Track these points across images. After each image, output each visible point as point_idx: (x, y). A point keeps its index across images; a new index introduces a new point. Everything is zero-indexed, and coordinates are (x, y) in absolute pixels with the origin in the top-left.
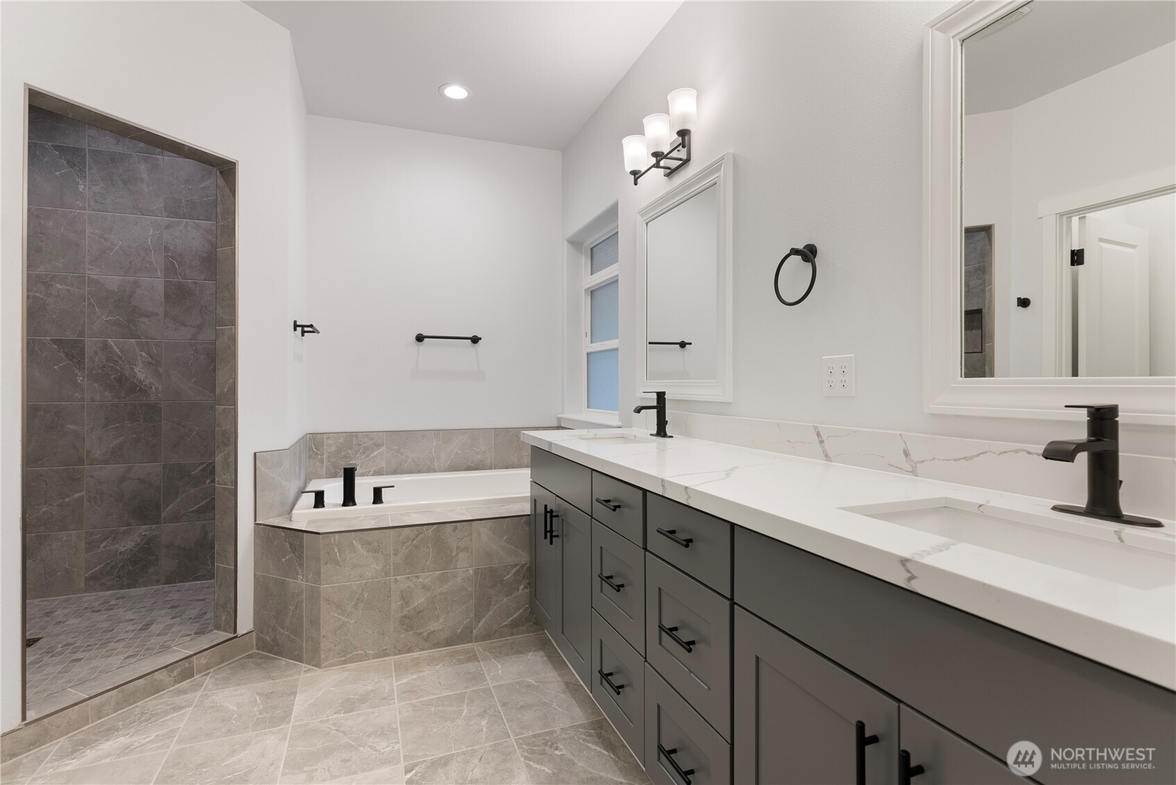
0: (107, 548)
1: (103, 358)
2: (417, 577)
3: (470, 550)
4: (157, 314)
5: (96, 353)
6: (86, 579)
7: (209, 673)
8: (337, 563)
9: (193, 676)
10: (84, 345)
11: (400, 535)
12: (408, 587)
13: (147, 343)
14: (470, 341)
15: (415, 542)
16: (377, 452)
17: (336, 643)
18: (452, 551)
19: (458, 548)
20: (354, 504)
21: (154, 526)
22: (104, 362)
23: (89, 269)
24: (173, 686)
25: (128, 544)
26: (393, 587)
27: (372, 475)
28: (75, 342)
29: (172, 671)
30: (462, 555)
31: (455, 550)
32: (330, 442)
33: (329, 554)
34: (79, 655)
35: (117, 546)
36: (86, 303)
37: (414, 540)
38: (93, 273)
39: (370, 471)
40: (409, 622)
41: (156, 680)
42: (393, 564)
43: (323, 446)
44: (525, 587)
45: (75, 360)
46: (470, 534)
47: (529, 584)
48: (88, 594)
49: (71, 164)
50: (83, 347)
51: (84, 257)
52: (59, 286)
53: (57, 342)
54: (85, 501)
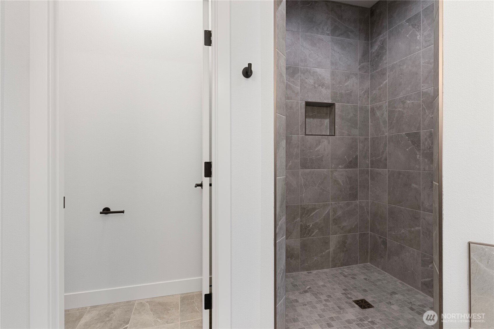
1: (430, 142)
5: (426, 139)
6: (422, 283)
10: (420, 135)
22: (430, 145)
23: (423, 86)
28: (416, 133)
36: (421, 109)
45: (416, 144)
48: (422, 293)
49: (414, 26)
50: (420, 137)
51: (420, 80)
52: (408, 102)
53: (408, 135)
54: (421, 233)
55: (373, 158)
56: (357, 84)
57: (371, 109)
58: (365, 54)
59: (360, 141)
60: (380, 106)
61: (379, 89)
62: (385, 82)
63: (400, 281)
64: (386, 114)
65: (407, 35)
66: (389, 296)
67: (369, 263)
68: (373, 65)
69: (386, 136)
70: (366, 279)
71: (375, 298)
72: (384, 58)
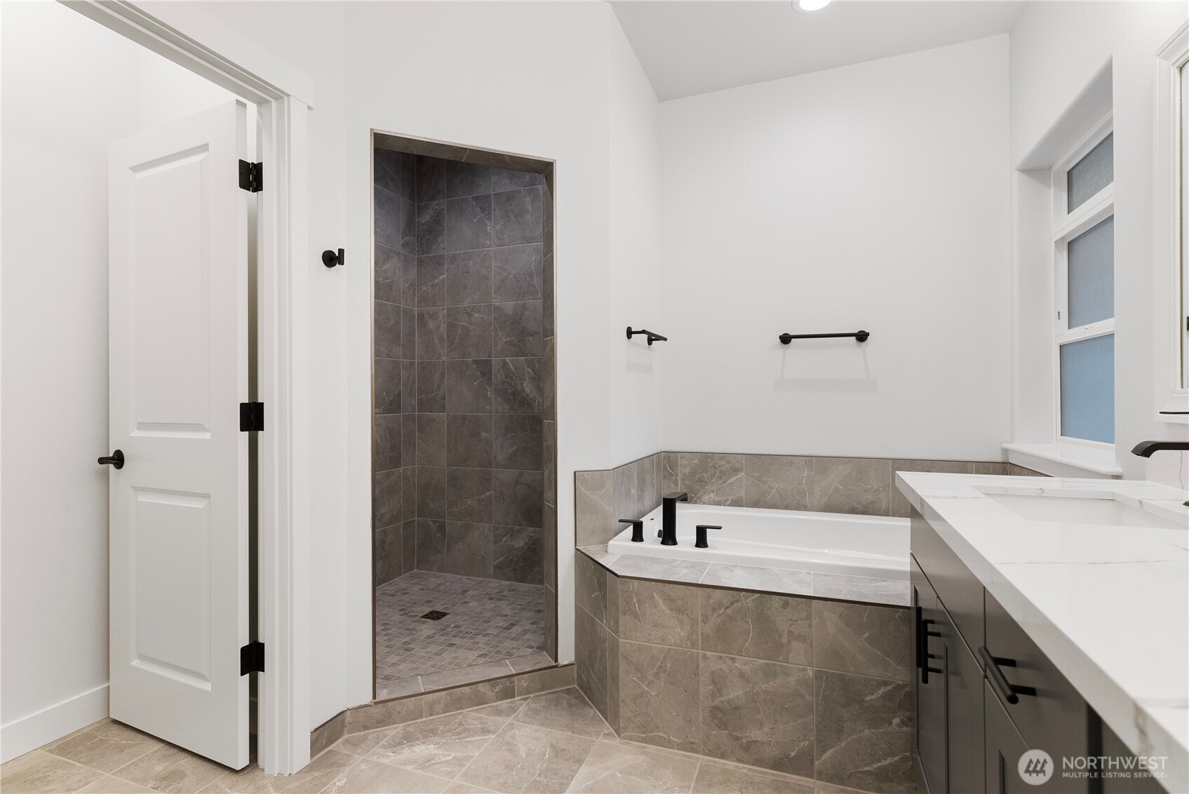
0: (507, 543)
2: (732, 659)
3: (809, 641)
4: (538, 333)
5: (499, 370)
6: (495, 567)
7: (528, 698)
8: (636, 616)
9: (514, 697)
10: (492, 364)
11: (709, 597)
12: (721, 669)
13: (532, 360)
14: (854, 337)
15: (729, 611)
16: (734, 479)
17: (637, 713)
18: (781, 635)
19: (790, 633)
20: (675, 543)
21: (538, 529)
23: (494, 298)
24: (495, 701)
25: (520, 543)
26: (702, 664)
27: (729, 505)
28: (486, 361)
29: (494, 686)
30: (796, 646)
31: (785, 635)
32: (684, 462)
33: (627, 603)
34: (457, 641)
35: (513, 542)
36: (493, 328)
37: (727, 608)
38: (497, 301)
39: (727, 500)
40: (723, 716)
41: (479, 691)
42: (702, 634)
43: (677, 466)
44: (903, 722)
45: (486, 377)
46: (809, 617)
47: (910, 719)
48: (494, 580)
49: (483, 210)
50: (491, 366)
51: (491, 288)
52: (476, 315)
53: (476, 362)
54: (493, 499)
55: (423, 395)
56: (399, 270)
57: (419, 315)
58: (410, 222)
59: (403, 368)
60: (434, 314)
61: (432, 286)
62: (441, 277)
63: (466, 577)
64: (443, 328)
65: (474, 218)
66: (461, 596)
67: (415, 570)
68: (421, 244)
69: (444, 362)
70: (422, 589)
71: (445, 604)
72: (440, 239)
